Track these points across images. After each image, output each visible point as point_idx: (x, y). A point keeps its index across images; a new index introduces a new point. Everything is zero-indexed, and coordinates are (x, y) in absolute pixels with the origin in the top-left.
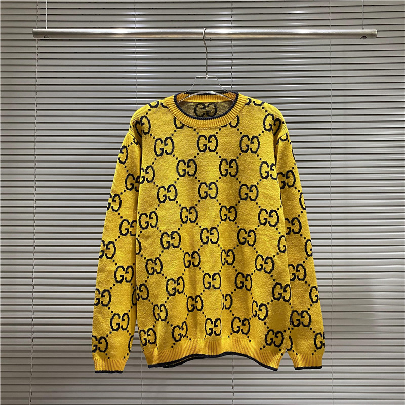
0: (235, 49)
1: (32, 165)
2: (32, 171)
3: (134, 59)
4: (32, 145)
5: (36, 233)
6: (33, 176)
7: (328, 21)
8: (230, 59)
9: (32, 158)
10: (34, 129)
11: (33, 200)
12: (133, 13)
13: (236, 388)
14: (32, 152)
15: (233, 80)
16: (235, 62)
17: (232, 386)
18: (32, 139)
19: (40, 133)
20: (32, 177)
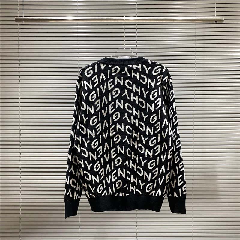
0: (138, 26)
1: (18, 97)
3: (77, 33)
4: (17, 85)
5: (21, 137)
7: (195, 9)
8: (136, 33)
9: (17, 93)
10: (19, 76)
12: (77, 4)
13: (138, 227)
14: (17, 89)
15: (137, 45)
16: (138, 35)
17: (136, 225)
20: (18, 104)
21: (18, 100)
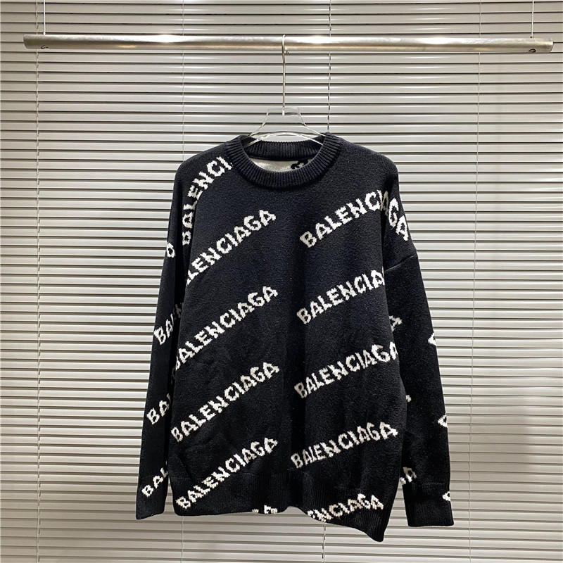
1: (34, 232)
2: (33, 242)
4: (33, 203)
5: (42, 332)
6: (35, 249)
9: (33, 222)
10: (36, 179)
11: (36, 285)
14: (33, 213)
18: (33, 194)
19: (43, 184)
20: (34, 251)
21: (36, 240)
